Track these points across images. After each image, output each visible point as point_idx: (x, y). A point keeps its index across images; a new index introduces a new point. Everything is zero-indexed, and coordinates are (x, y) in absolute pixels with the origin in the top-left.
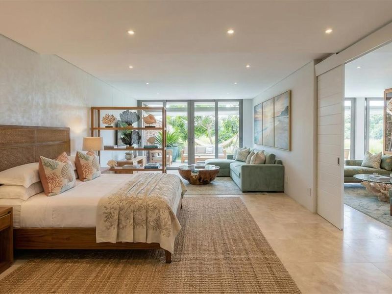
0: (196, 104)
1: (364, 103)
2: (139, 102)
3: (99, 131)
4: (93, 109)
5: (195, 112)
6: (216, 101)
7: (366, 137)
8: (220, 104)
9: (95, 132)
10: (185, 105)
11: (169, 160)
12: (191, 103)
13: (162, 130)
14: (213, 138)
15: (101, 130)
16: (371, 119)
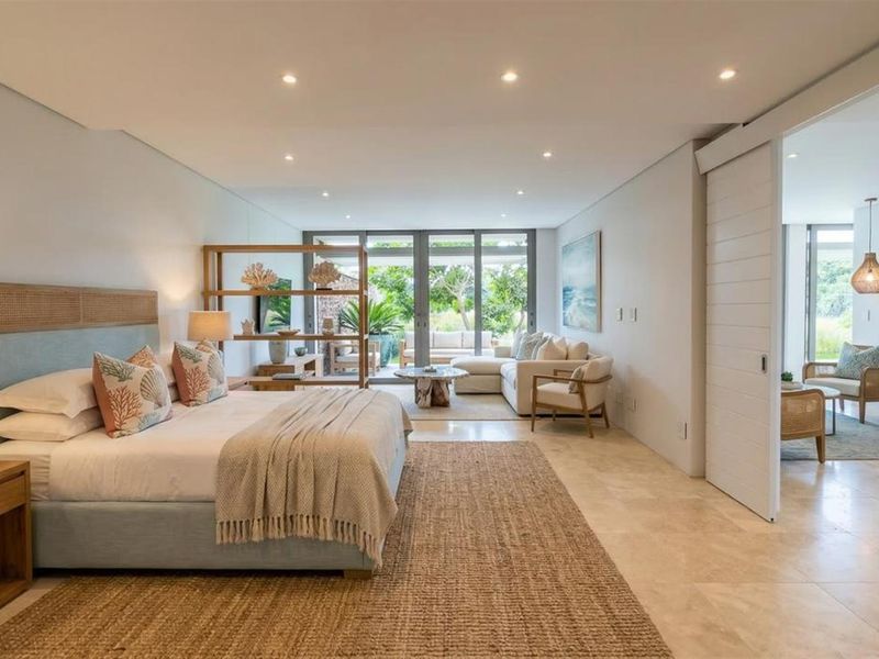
0: (433, 240)
1: (804, 237)
2: (307, 235)
3: (220, 298)
4: (206, 249)
5: (430, 258)
6: (477, 233)
7: (810, 312)
8: (486, 240)
9: (213, 300)
10: (407, 242)
11: (373, 363)
12: (421, 235)
13: (358, 296)
14: (471, 314)
15: (225, 298)
16: (821, 272)
